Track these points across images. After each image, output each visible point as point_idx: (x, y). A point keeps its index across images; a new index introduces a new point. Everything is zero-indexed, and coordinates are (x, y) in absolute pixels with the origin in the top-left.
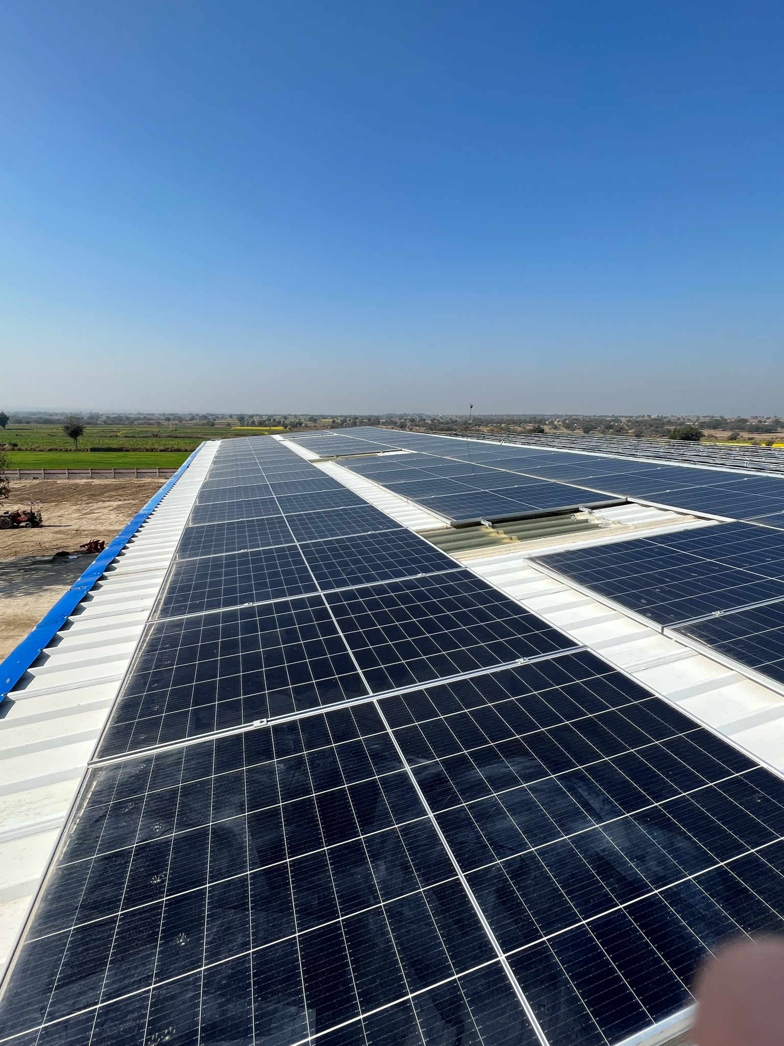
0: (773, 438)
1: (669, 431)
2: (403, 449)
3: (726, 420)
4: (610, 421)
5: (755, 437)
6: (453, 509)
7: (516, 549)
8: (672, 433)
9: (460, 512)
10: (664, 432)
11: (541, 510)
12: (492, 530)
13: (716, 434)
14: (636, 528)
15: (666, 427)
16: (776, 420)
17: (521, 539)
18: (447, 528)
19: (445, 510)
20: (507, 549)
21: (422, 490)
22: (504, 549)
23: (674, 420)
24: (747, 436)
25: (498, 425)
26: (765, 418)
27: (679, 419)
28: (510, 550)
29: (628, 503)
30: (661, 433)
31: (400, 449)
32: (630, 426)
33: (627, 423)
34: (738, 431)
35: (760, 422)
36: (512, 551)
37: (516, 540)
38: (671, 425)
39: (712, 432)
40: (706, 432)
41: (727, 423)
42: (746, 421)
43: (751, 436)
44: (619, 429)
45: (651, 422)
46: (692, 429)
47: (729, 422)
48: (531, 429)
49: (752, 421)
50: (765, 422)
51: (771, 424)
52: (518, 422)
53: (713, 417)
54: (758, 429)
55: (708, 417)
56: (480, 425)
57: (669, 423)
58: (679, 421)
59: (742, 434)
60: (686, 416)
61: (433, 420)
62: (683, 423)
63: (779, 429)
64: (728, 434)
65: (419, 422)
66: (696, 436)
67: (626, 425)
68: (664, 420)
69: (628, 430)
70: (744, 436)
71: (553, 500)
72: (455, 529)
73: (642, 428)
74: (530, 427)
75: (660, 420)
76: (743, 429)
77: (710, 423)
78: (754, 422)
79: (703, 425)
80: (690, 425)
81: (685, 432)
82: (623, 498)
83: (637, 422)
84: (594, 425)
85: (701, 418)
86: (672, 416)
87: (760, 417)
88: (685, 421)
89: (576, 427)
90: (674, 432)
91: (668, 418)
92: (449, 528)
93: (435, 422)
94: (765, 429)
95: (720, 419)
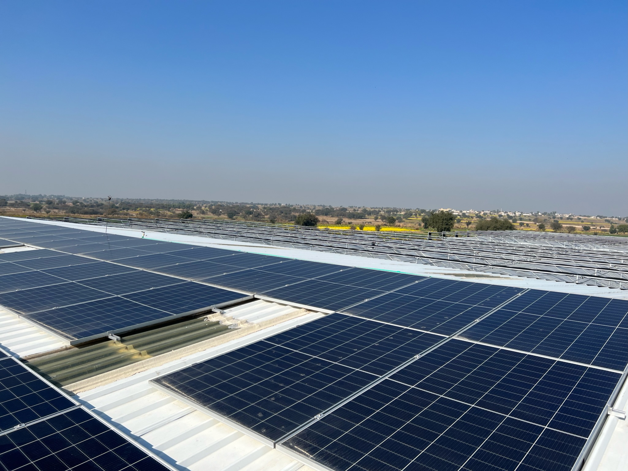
0: (363, 223)
1: (295, 217)
2: (25, 245)
3: (333, 209)
4: (250, 208)
5: (352, 221)
6: (77, 323)
7: (144, 367)
8: (297, 218)
9: (83, 327)
10: (292, 217)
11: (175, 316)
12: (121, 345)
13: (328, 219)
14: (260, 326)
15: (293, 214)
16: (364, 209)
17: (151, 352)
18: (67, 349)
19: (67, 326)
20: (134, 369)
21: (41, 300)
22: (130, 370)
23: (298, 208)
24: (348, 221)
25: (148, 209)
26: (358, 207)
27: (301, 207)
28: (137, 370)
29: (254, 299)
30: (289, 218)
31: (22, 244)
32: (266, 212)
33: (263, 209)
34: (341, 217)
35: (355, 210)
36: (139, 371)
37: (145, 355)
38: (296, 212)
39: (325, 218)
40: (320, 218)
41: (334, 211)
42: (346, 209)
43: (350, 221)
44: (257, 214)
45: (281, 209)
46: (311, 215)
47: (335, 210)
48: (180, 213)
49: (350, 210)
50: (358, 210)
51: (362, 212)
52: (168, 206)
53: (324, 206)
54: (354, 216)
55: (321, 206)
56: (128, 209)
57: (295, 210)
58: (301, 209)
59: (344, 219)
60: (306, 205)
61: (75, 203)
62: (304, 211)
63: (366, 216)
64: (335, 219)
65: (58, 204)
66: (314, 221)
67: (262, 211)
68: (291, 207)
69: (264, 216)
70: (346, 221)
71: (188, 302)
72: (76, 349)
73: (275, 214)
74: (179, 211)
75: (288, 208)
76: (344, 215)
77: (323, 211)
78: (351, 211)
79: (319, 212)
80: (309, 212)
81: (306, 218)
82: (250, 295)
83: (271, 209)
84: (236, 211)
85: (317, 207)
86: (296, 205)
87: (354, 207)
88: (306, 209)
89: (221, 212)
90: (299, 218)
91: (294, 206)
92: (70, 348)
93: (78, 205)
94: (358, 216)
95: (329, 208)
